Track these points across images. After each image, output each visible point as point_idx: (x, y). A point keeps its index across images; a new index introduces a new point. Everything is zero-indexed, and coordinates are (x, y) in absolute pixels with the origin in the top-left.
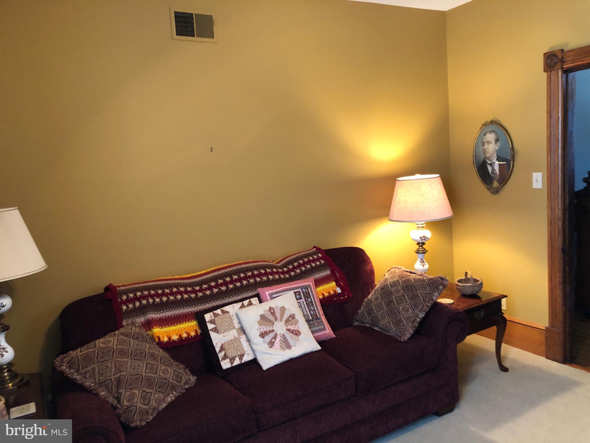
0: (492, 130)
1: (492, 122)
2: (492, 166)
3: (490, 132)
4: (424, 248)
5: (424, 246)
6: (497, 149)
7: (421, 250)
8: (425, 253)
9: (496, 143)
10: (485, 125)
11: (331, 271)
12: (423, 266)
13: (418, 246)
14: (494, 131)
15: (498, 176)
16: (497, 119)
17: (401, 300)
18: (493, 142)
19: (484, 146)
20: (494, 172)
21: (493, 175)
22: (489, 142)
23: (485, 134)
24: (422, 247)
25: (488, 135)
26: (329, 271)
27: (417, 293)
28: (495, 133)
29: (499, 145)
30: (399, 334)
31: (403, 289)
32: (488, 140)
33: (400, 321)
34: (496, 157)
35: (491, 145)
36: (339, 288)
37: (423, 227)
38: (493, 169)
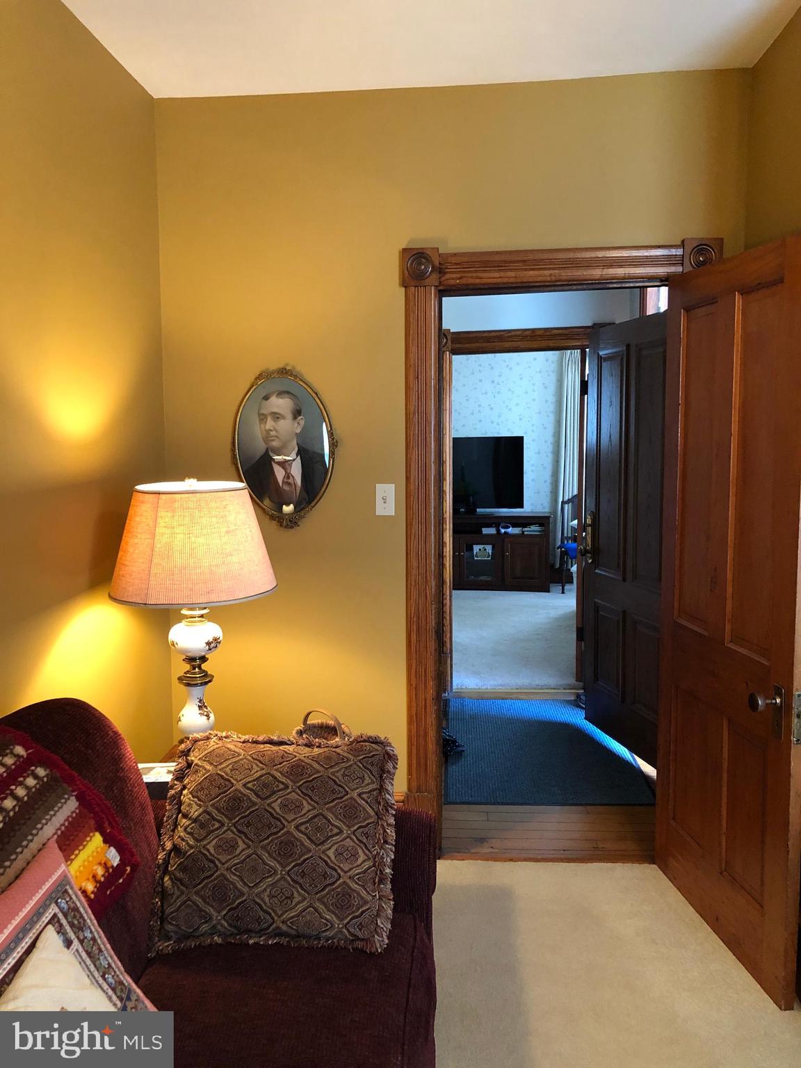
0: (285, 389)
1: (284, 372)
2: (283, 468)
3: (280, 394)
4: (204, 671)
5: (204, 666)
6: (298, 431)
7: (198, 676)
8: (206, 683)
9: (295, 418)
10: (264, 376)
11: (78, 798)
12: (206, 718)
13: (187, 667)
14: (288, 393)
15: (298, 490)
16: (294, 367)
17: (318, 829)
18: (289, 416)
19: (266, 422)
20: (291, 480)
21: (286, 488)
22: (278, 416)
23: (265, 396)
24: (200, 667)
25: (273, 399)
26: (74, 798)
27: (352, 798)
28: (290, 396)
29: (302, 423)
30: (360, 935)
31: (306, 795)
32: (275, 410)
33: (347, 894)
34: (297, 449)
35: (282, 422)
36: (112, 848)
37: (202, 616)
38: (288, 475)
